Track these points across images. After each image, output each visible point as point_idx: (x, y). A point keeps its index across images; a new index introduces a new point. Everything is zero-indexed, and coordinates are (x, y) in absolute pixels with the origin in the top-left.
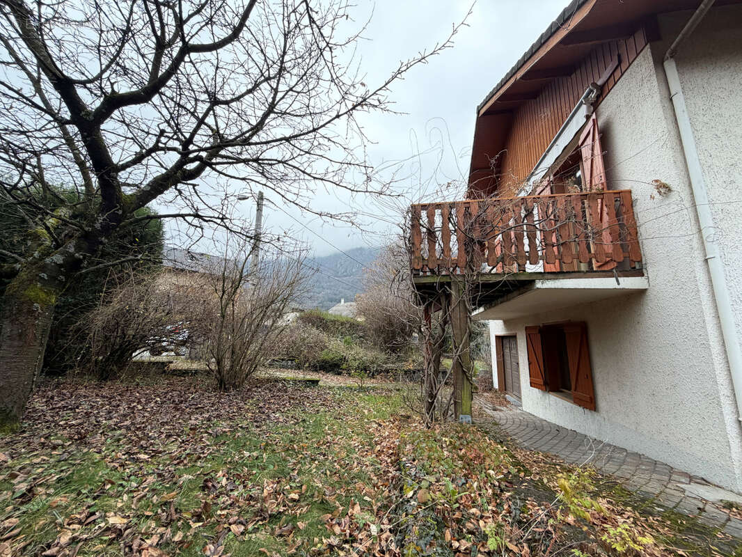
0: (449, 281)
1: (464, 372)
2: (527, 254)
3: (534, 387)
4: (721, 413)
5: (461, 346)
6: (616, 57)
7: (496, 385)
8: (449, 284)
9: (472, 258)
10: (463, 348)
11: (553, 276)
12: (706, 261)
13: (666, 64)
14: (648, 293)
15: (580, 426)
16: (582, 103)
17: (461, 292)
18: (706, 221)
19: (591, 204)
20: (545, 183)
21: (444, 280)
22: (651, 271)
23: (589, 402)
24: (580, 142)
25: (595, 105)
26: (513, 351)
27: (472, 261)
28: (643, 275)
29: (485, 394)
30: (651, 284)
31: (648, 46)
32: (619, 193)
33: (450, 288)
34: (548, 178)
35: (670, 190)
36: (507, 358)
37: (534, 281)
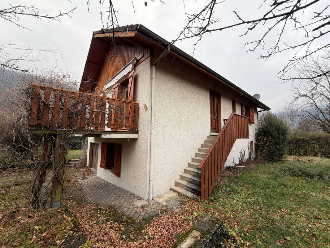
0: (56, 133)
1: (59, 181)
2: (100, 122)
3: (102, 167)
4: (146, 179)
5: (58, 168)
6: (142, 53)
7: (88, 165)
8: (55, 136)
9: (72, 122)
10: (61, 169)
11: (109, 133)
12: (151, 134)
13: (153, 66)
14: (138, 140)
15: (115, 182)
16: (131, 62)
17: (62, 139)
18: (153, 122)
19: (127, 106)
20: (116, 86)
21: (53, 132)
22: (140, 133)
23: (118, 174)
24: (129, 77)
25: (135, 66)
26: (97, 150)
27: (71, 123)
28: (137, 134)
29: (82, 169)
30: (139, 137)
31: (150, 57)
32: (136, 104)
33: (56, 138)
34: (117, 84)
35: (147, 109)
36: (94, 152)
37: (101, 134)
